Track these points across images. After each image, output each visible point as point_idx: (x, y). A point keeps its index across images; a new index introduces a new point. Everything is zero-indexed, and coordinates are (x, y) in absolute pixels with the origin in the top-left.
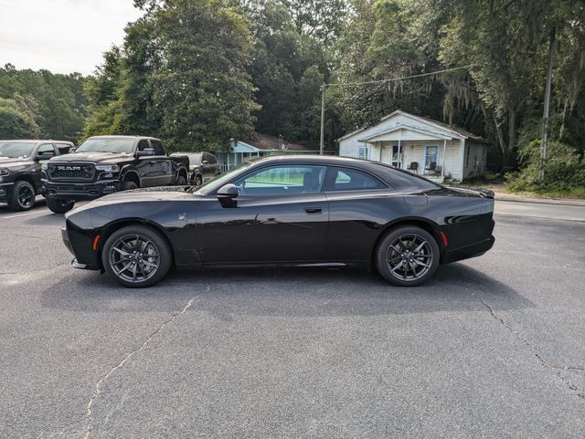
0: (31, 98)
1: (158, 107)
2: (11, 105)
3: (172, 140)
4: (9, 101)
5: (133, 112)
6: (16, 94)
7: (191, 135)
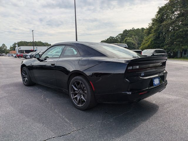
0: (137, 37)
1: (164, 34)
2: (131, 39)
3: (167, 46)
4: (131, 38)
5: (156, 37)
6: (133, 36)
7: (175, 44)
